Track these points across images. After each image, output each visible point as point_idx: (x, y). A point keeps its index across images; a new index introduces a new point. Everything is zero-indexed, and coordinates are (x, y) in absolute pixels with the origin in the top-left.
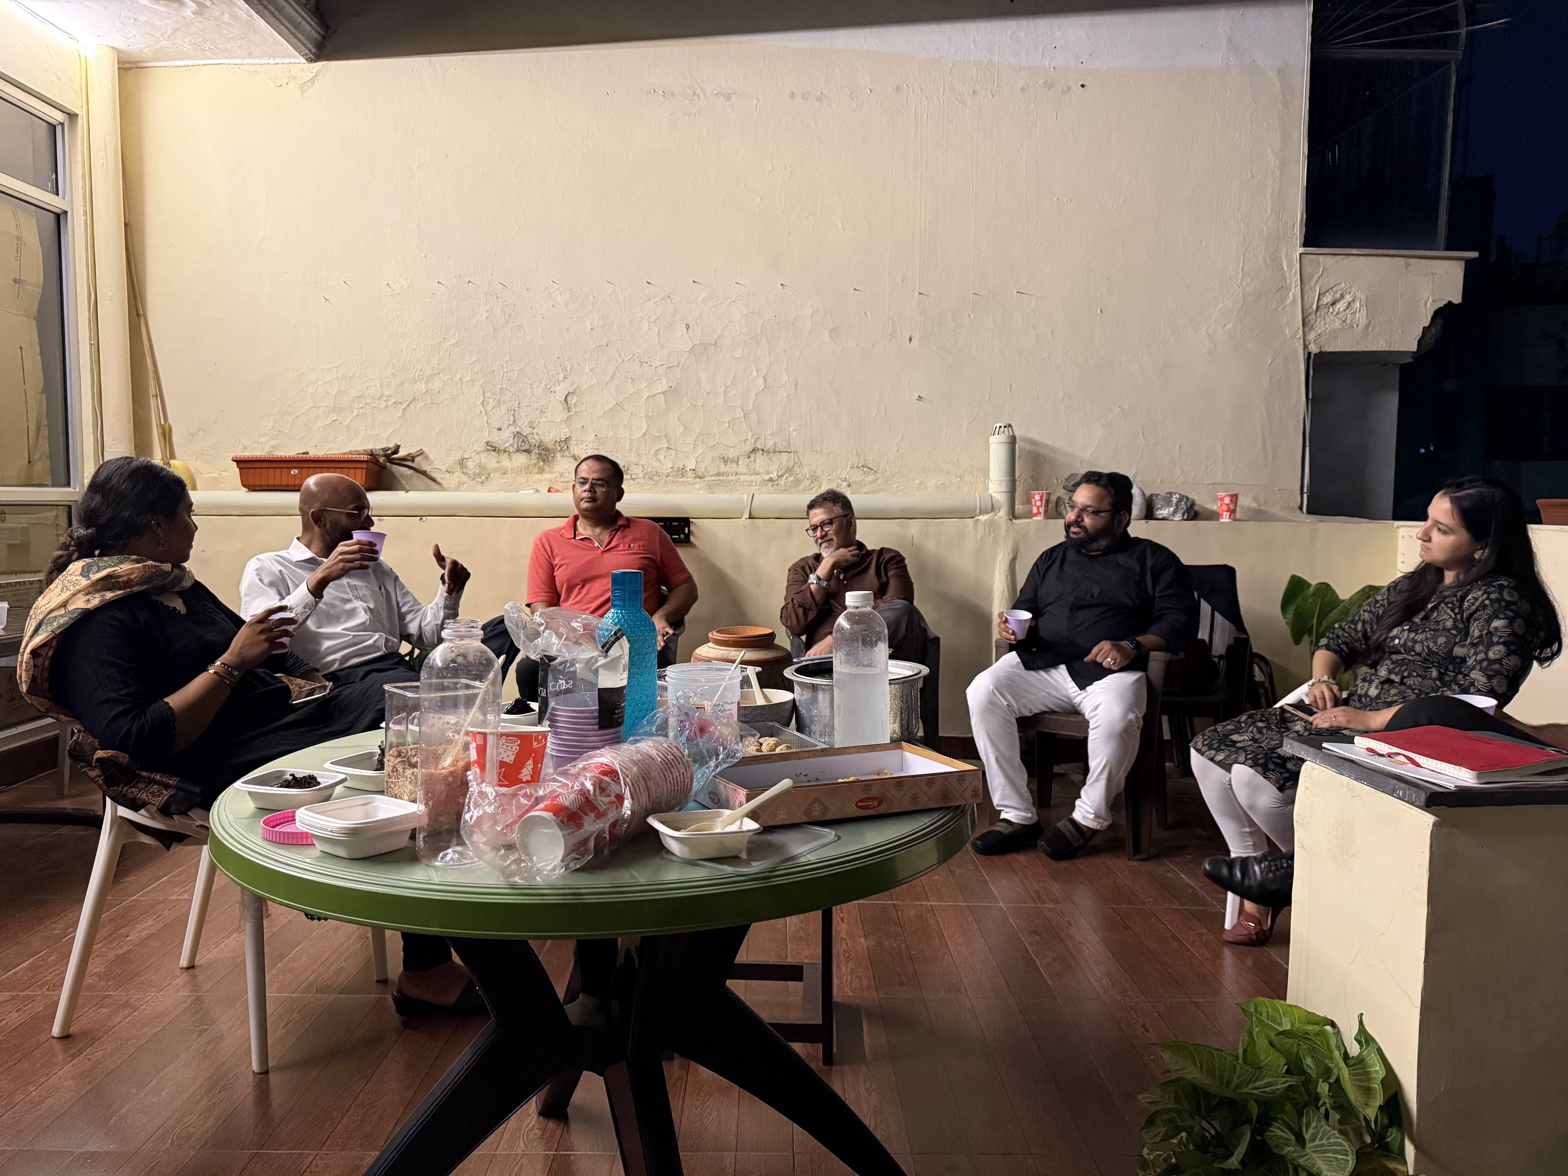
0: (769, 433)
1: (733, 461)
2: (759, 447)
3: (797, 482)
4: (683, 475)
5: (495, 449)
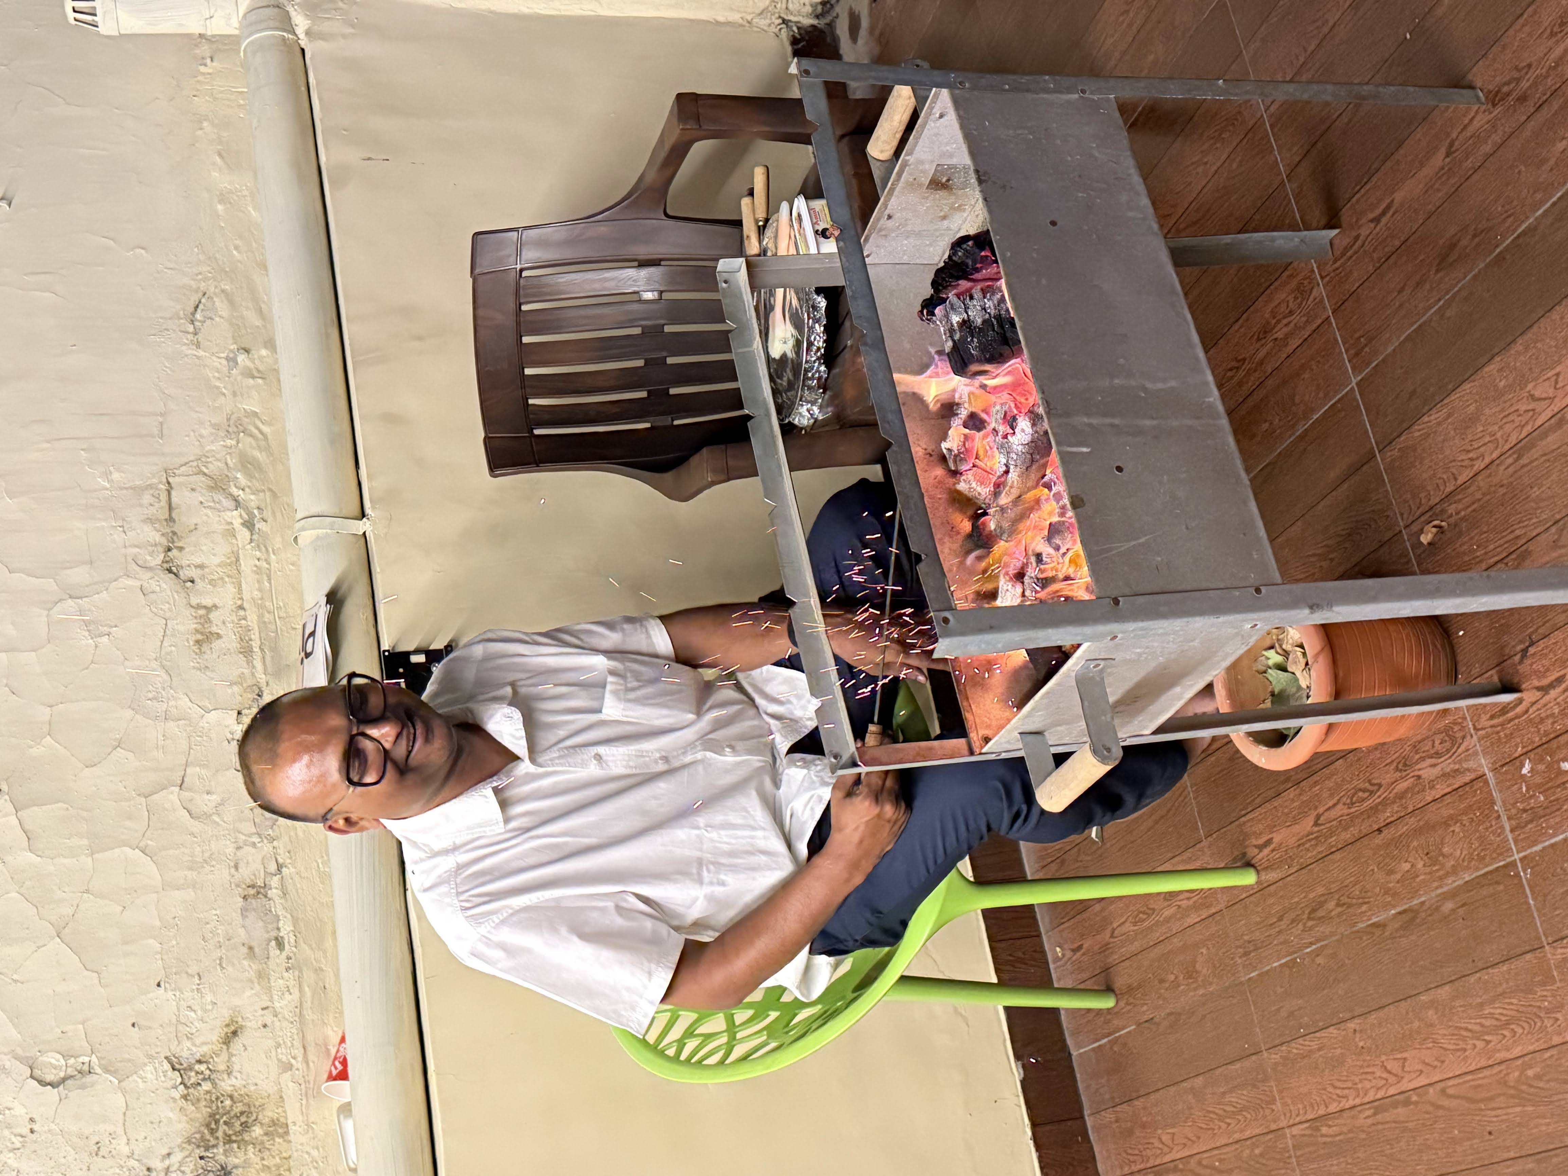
2: (161, 558)
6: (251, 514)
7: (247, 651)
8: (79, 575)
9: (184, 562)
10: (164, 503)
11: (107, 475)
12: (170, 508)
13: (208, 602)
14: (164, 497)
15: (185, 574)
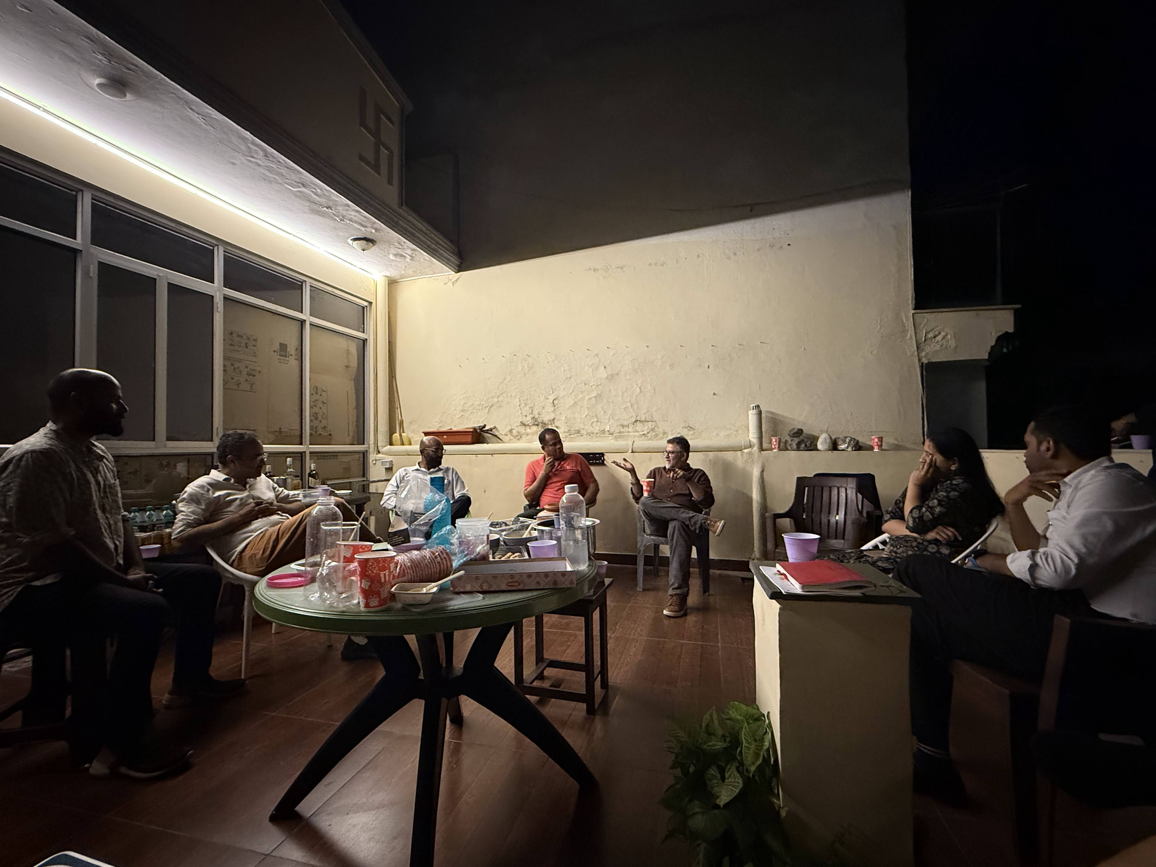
0: (643, 412)
1: (626, 426)
2: (638, 419)
3: (657, 435)
4: (604, 433)
5: (524, 425)
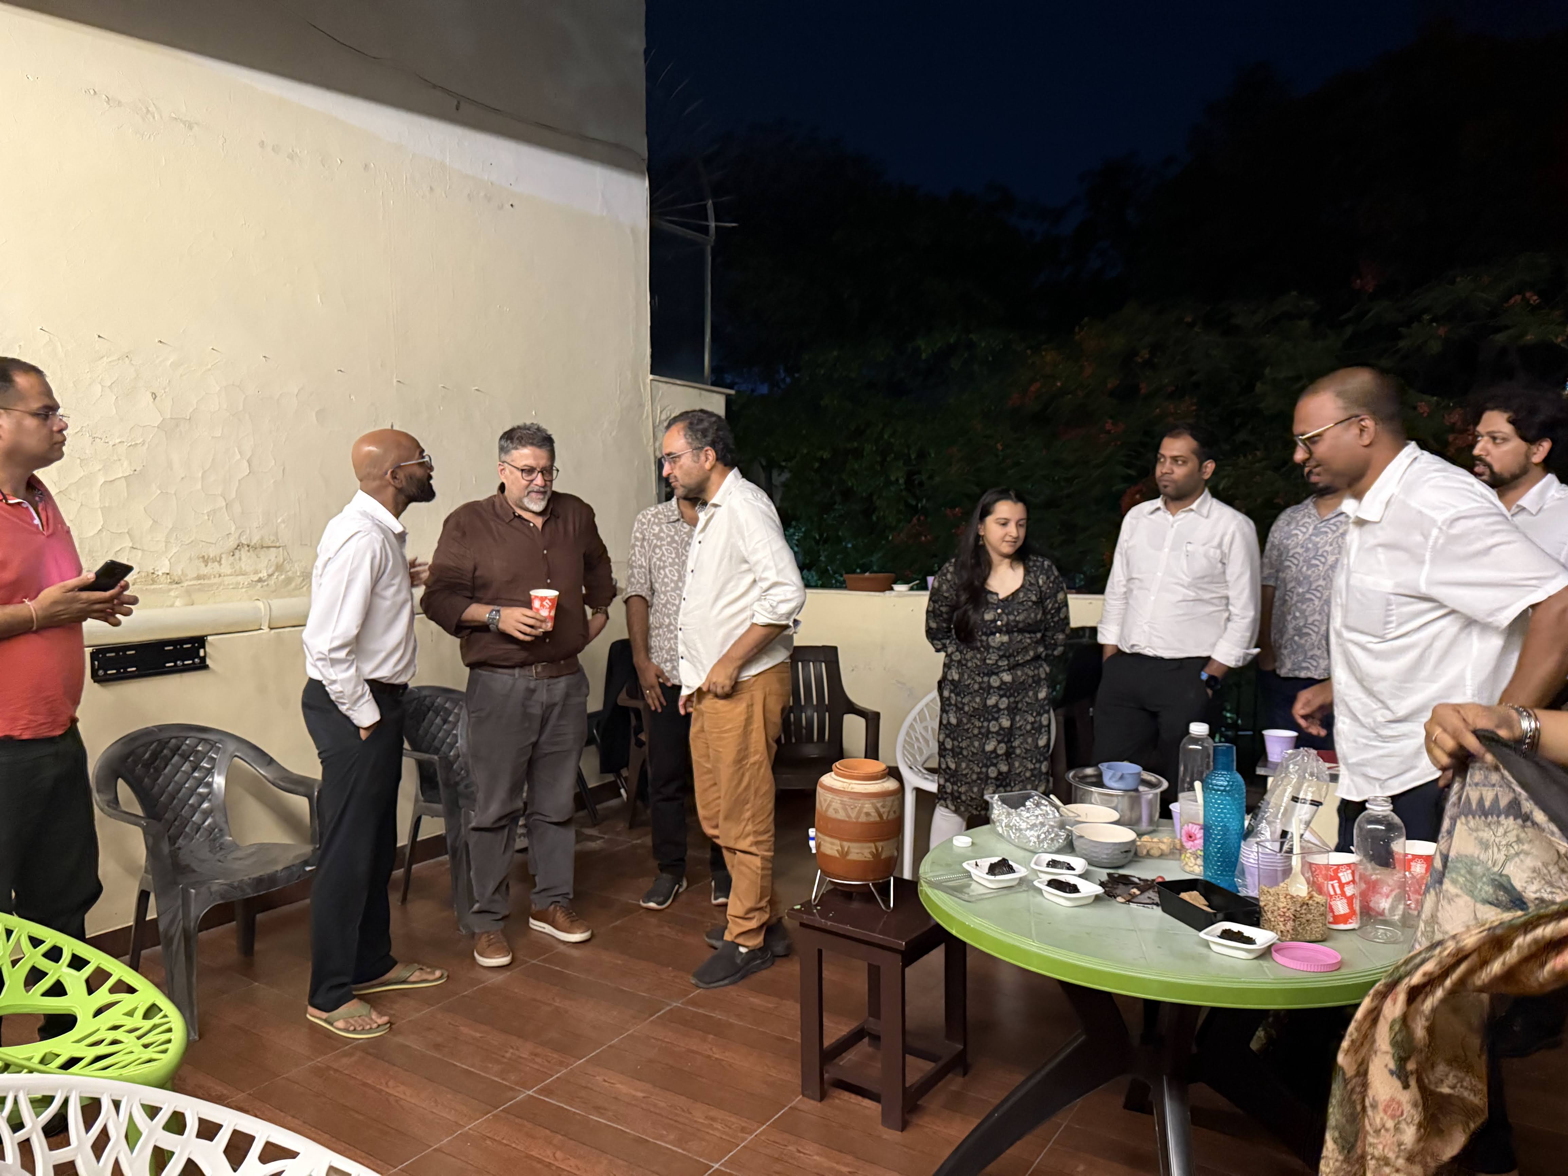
6: (264, 581)
7: (199, 578)
8: (237, 508)
9: (242, 552)
10: (271, 545)
11: (283, 521)
12: (268, 547)
13: (223, 561)
14: (274, 545)
15: (237, 552)
